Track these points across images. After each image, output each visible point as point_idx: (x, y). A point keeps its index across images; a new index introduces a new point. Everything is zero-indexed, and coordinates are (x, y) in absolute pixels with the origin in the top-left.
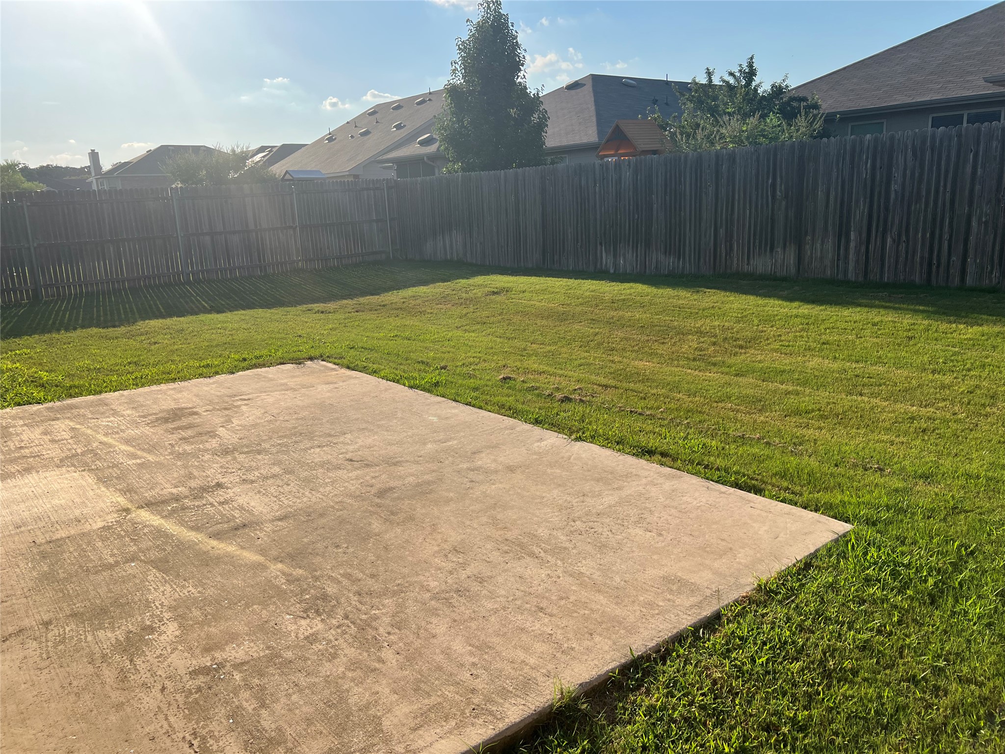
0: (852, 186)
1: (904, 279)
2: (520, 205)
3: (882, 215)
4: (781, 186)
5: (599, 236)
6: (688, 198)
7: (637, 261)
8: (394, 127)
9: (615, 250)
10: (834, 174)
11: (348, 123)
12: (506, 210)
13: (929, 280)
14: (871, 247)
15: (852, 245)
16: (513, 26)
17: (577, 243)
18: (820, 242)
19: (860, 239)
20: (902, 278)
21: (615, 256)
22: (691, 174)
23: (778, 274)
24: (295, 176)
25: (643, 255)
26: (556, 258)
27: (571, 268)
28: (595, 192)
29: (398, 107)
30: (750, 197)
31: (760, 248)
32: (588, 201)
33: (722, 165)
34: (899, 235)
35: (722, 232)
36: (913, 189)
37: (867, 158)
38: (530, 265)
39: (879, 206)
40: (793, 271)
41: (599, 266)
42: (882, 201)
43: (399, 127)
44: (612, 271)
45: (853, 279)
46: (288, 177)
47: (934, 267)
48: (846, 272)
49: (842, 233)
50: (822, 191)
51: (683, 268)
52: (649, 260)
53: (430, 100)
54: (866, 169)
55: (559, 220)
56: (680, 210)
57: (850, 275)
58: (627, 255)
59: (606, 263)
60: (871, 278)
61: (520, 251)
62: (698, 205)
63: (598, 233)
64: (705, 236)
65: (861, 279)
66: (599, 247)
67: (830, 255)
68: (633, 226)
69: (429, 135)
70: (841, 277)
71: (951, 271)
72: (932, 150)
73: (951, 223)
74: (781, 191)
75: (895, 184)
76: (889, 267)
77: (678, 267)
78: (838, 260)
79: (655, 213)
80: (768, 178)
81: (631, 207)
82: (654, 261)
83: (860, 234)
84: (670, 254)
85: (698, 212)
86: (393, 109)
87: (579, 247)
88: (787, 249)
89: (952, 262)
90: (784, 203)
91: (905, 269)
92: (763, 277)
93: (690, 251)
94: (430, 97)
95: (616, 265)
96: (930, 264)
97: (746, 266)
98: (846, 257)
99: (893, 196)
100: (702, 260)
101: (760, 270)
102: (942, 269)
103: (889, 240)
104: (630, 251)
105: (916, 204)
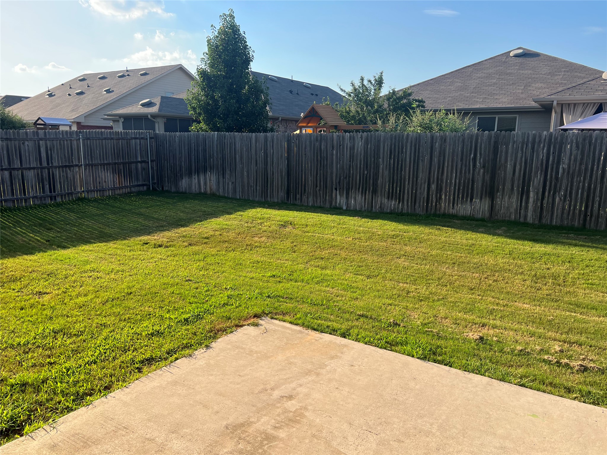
0: (532, 163)
1: (567, 224)
2: (269, 159)
3: (553, 183)
4: (480, 159)
5: (334, 183)
6: (408, 162)
7: (365, 202)
8: (105, 91)
9: (347, 194)
10: (519, 155)
11: (62, 84)
12: (256, 161)
13: (584, 224)
14: (545, 201)
15: (531, 200)
16: (244, 33)
17: (316, 187)
18: (507, 197)
19: (537, 196)
20: (565, 223)
21: (347, 198)
22: (411, 147)
23: (476, 216)
24: (47, 122)
25: (370, 199)
26: (298, 196)
27: (311, 204)
28: (332, 154)
29: (103, 78)
30: (457, 166)
31: (463, 198)
32: (327, 160)
33: (436, 143)
34: (565, 196)
35: (433, 187)
36: (576, 167)
37: (544, 147)
38: (276, 200)
39: (551, 177)
40: (487, 214)
41: (334, 203)
42: (554, 174)
43: (108, 91)
44: (345, 208)
45: (531, 222)
46: (40, 122)
47: (588, 218)
48: (526, 217)
49: (524, 193)
50: (511, 164)
51: (402, 209)
52: (375, 202)
53: (128, 75)
54: (543, 153)
55: (302, 171)
56: (401, 170)
57: (528, 219)
58: (357, 198)
59: (340, 202)
60: (544, 222)
61: (267, 190)
62: (416, 167)
63: (334, 182)
64: (421, 189)
65: (537, 222)
66: (334, 191)
67: (515, 206)
68: (363, 179)
69: (148, 100)
70: (522, 220)
71: (600, 220)
72: (590, 145)
73: (601, 191)
74: (480, 163)
75: (563, 164)
76: (557, 216)
77: (398, 208)
78: (520, 209)
79: (381, 171)
80: (470, 154)
81: (362, 166)
82: (379, 202)
83: (537, 194)
84: (392, 199)
85: (415, 173)
86: (100, 78)
87: (318, 190)
88: (483, 200)
89: (601, 215)
90: (482, 170)
91: (568, 218)
92: (464, 218)
93: (408, 197)
94: (128, 73)
95: (347, 204)
96: (586, 215)
97: (451, 210)
98: (527, 207)
99: (561, 171)
100: (417, 204)
101: (462, 213)
102: (593, 219)
103: (557, 199)
104: (360, 196)
105: (577, 177)
